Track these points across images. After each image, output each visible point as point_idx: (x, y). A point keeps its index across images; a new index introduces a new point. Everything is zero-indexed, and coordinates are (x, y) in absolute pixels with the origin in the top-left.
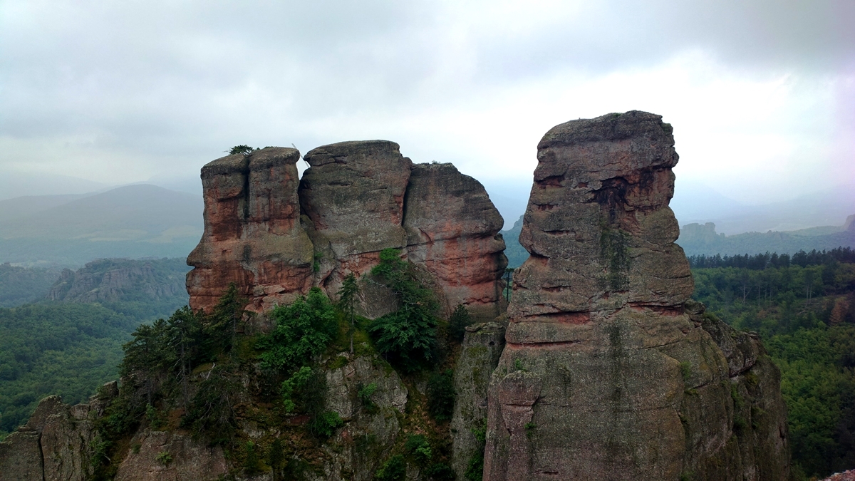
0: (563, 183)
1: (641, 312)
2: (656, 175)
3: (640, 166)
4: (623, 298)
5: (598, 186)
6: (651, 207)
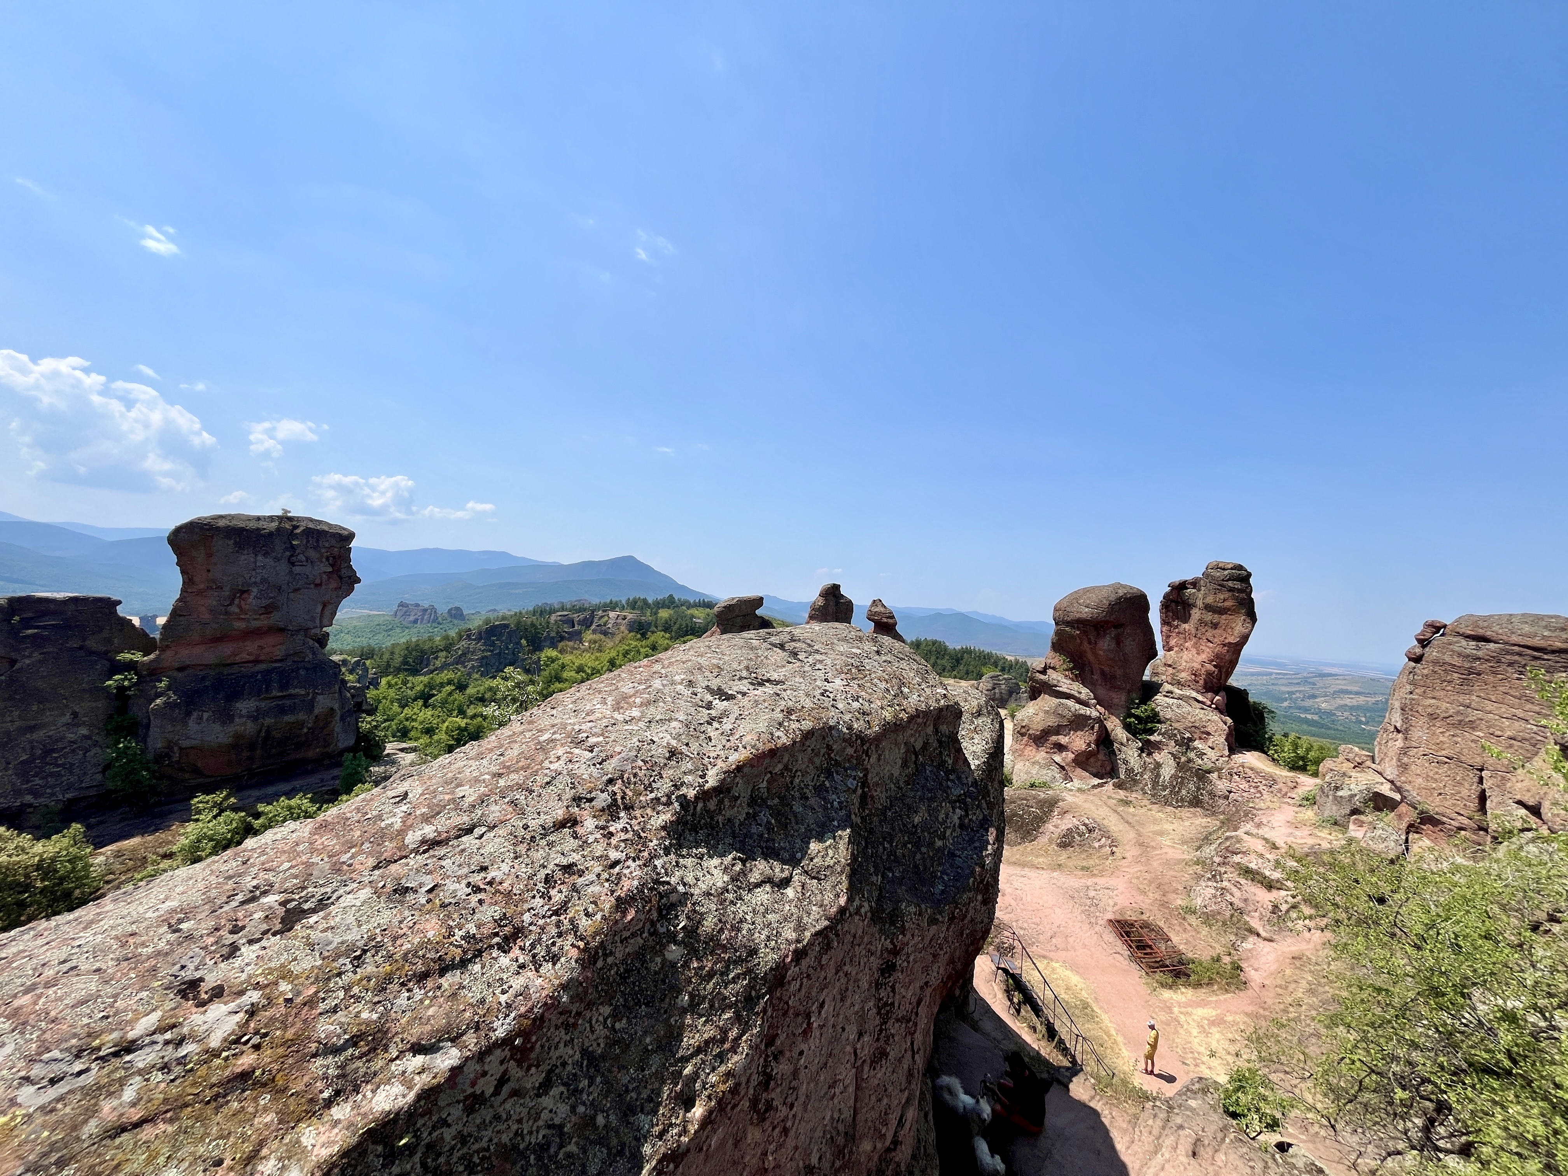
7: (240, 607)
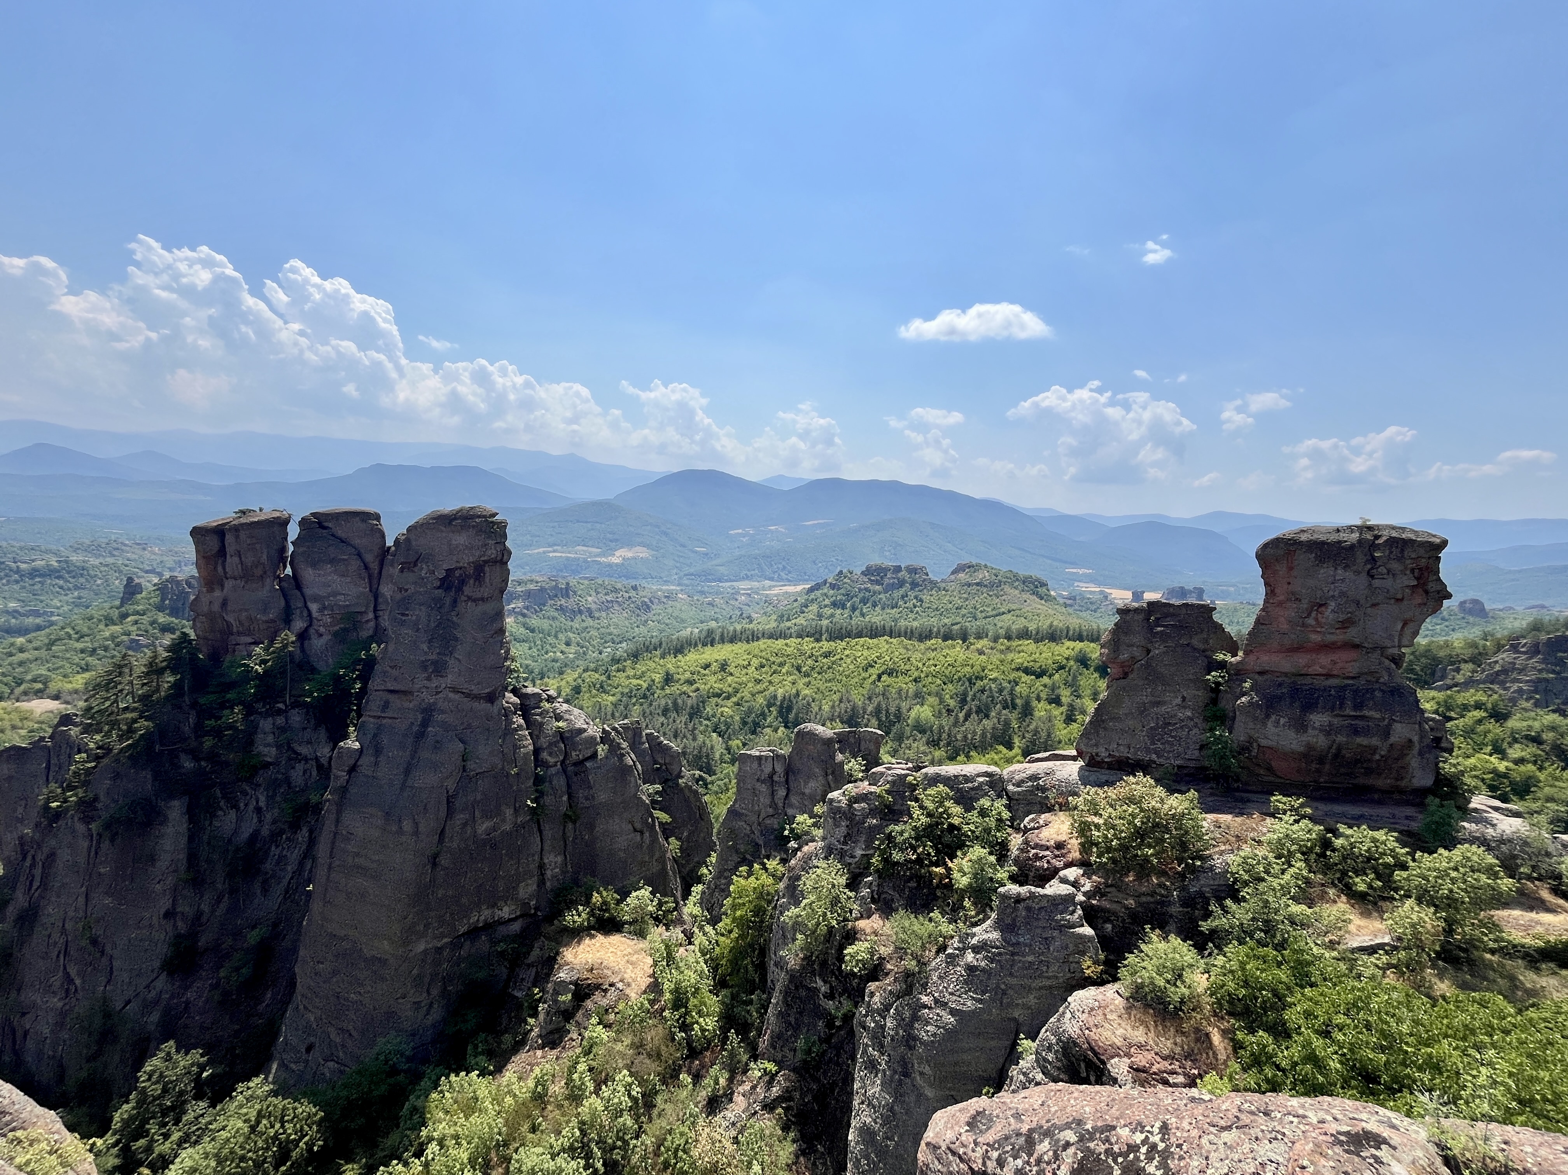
0: (416, 569)
1: (457, 697)
2: (487, 569)
3: (471, 560)
4: (443, 682)
5: (441, 574)
6: (482, 599)
7: (1316, 619)
